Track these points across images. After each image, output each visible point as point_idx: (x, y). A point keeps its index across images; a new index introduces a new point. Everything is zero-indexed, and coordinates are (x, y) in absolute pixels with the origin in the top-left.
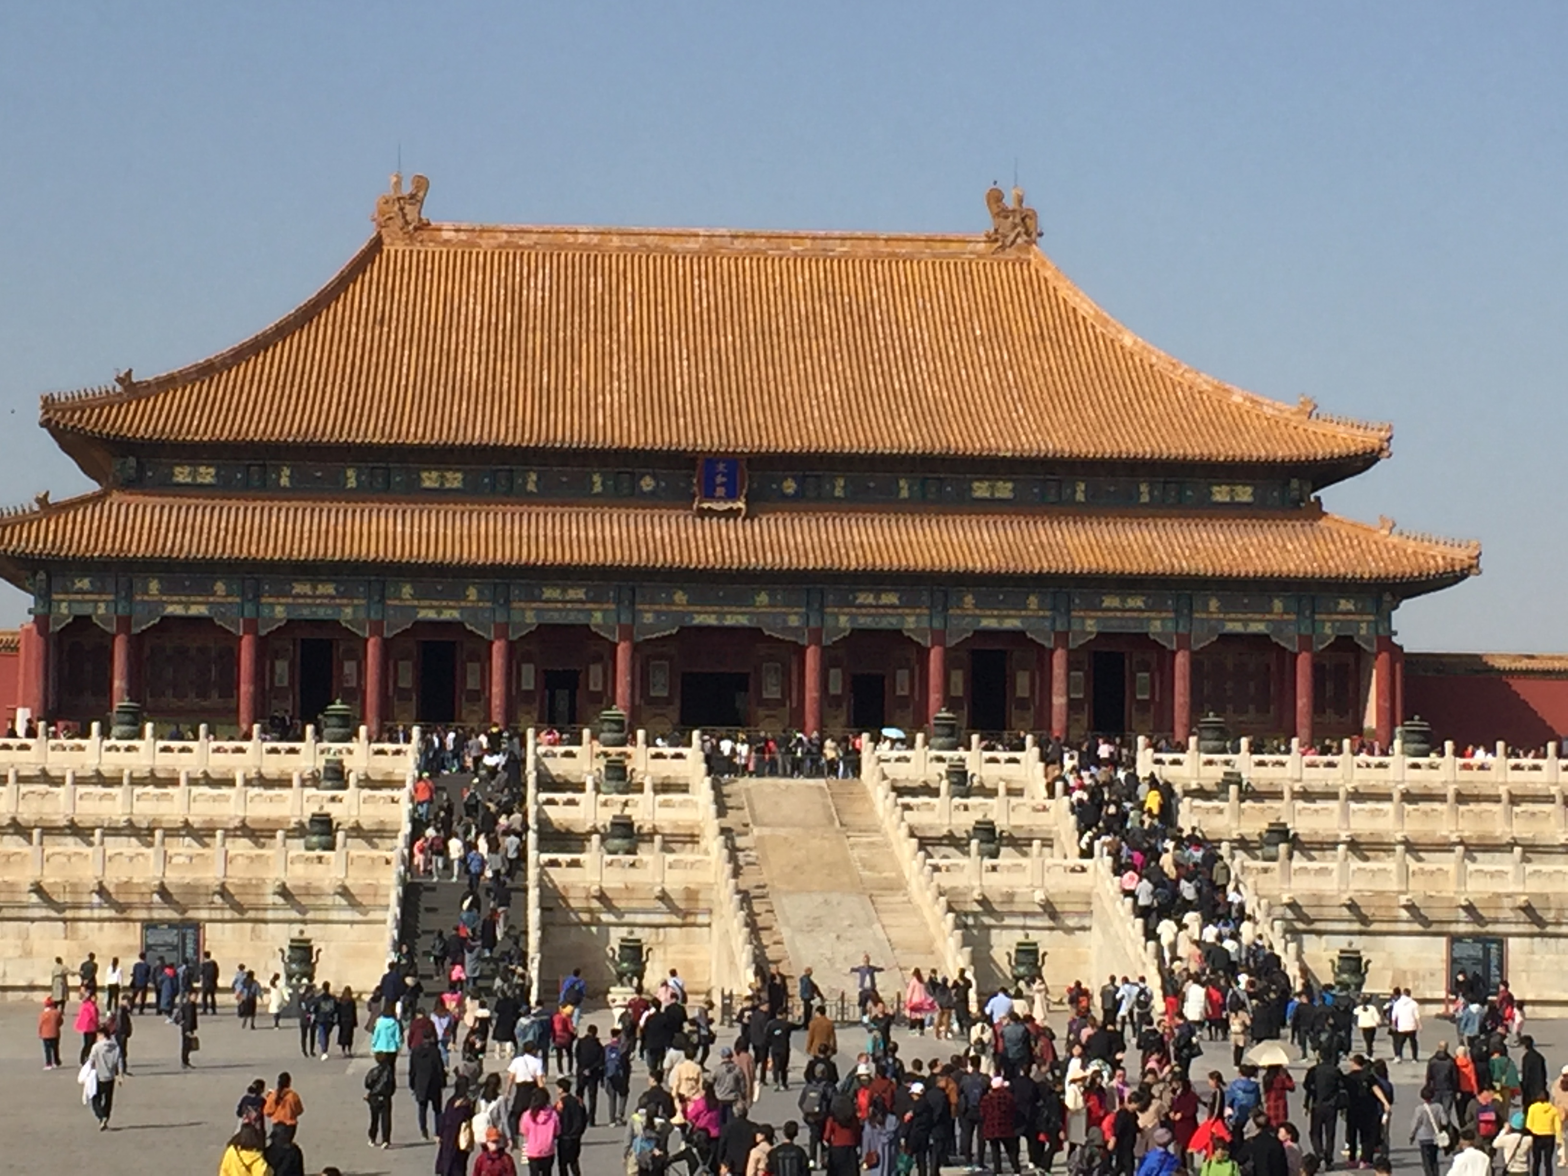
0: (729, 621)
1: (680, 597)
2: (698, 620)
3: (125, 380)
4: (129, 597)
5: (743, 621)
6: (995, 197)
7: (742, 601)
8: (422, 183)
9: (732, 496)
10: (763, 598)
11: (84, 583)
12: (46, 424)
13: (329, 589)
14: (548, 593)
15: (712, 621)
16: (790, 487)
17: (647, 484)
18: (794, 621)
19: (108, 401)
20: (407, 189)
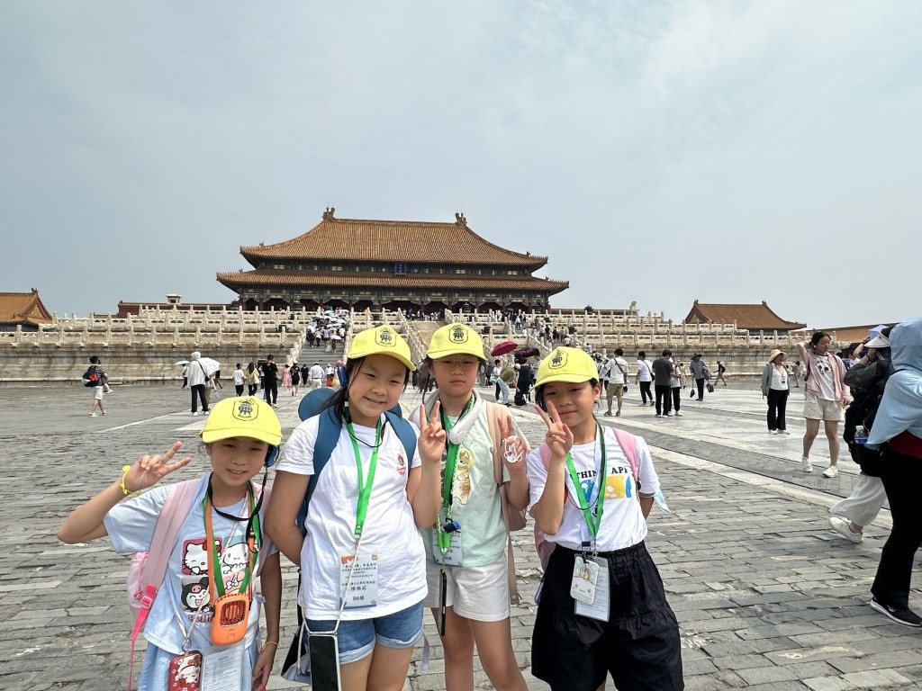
0: (403, 299)
1: (392, 294)
2: (396, 299)
3: (262, 245)
4: (263, 293)
5: (406, 299)
6: (457, 215)
7: (406, 295)
8: (333, 209)
9: (403, 272)
10: (410, 294)
11: (252, 291)
12: (242, 252)
13: (310, 292)
14: (362, 293)
15: (399, 299)
16: (416, 271)
17: (384, 270)
18: (418, 299)
19: (258, 249)
20: (330, 211)
